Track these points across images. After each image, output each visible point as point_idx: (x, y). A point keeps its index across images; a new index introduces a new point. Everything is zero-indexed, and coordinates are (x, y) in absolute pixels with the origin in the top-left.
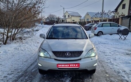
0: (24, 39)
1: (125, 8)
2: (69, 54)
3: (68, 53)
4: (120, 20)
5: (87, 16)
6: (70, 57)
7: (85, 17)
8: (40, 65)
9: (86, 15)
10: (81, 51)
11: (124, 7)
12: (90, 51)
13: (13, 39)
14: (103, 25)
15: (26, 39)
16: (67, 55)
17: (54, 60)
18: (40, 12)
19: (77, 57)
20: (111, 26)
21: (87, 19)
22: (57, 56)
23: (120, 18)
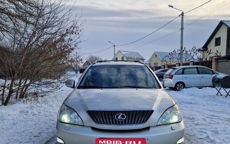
0: (42, 96)
1: (219, 45)
2: (123, 116)
3: (121, 114)
4: (214, 64)
5: (155, 59)
6: (125, 123)
7: (150, 60)
8: (61, 142)
9: (152, 57)
10: (148, 111)
11: (218, 42)
12: (168, 111)
13: (22, 96)
14: (185, 70)
15: (45, 95)
16: (119, 118)
17: (90, 129)
18: (72, 49)
19: (140, 123)
20: (199, 73)
21: (155, 64)
22: (97, 122)
23: (214, 61)
